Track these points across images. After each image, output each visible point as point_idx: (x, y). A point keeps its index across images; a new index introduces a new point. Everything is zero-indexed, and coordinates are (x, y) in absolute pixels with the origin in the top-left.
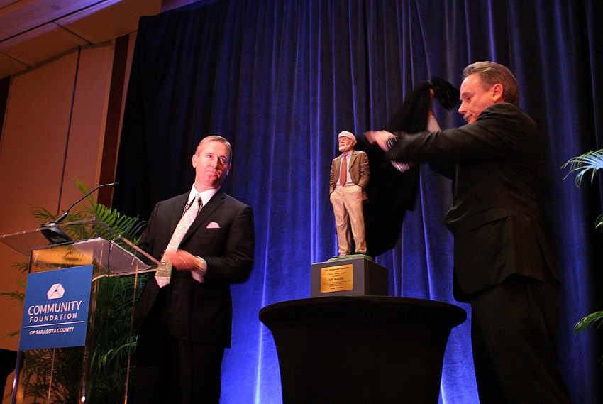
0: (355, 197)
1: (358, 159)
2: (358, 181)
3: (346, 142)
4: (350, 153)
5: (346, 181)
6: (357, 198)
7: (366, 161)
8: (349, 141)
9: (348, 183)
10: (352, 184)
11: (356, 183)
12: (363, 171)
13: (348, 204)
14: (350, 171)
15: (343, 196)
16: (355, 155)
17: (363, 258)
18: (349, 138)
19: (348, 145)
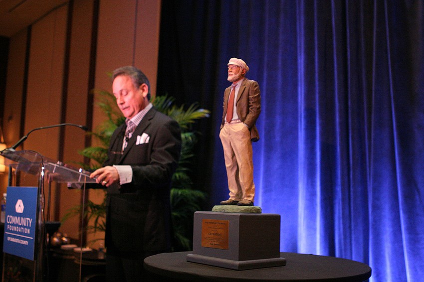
0: (241, 137)
1: (246, 91)
2: (245, 118)
3: (234, 70)
4: (239, 83)
5: (232, 118)
6: (242, 138)
7: (256, 92)
8: (238, 69)
9: (234, 120)
10: (238, 121)
11: (243, 120)
12: (252, 104)
13: (234, 144)
14: (236, 105)
15: (230, 134)
16: (244, 85)
17: (239, 214)
18: (237, 66)
19: (237, 74)
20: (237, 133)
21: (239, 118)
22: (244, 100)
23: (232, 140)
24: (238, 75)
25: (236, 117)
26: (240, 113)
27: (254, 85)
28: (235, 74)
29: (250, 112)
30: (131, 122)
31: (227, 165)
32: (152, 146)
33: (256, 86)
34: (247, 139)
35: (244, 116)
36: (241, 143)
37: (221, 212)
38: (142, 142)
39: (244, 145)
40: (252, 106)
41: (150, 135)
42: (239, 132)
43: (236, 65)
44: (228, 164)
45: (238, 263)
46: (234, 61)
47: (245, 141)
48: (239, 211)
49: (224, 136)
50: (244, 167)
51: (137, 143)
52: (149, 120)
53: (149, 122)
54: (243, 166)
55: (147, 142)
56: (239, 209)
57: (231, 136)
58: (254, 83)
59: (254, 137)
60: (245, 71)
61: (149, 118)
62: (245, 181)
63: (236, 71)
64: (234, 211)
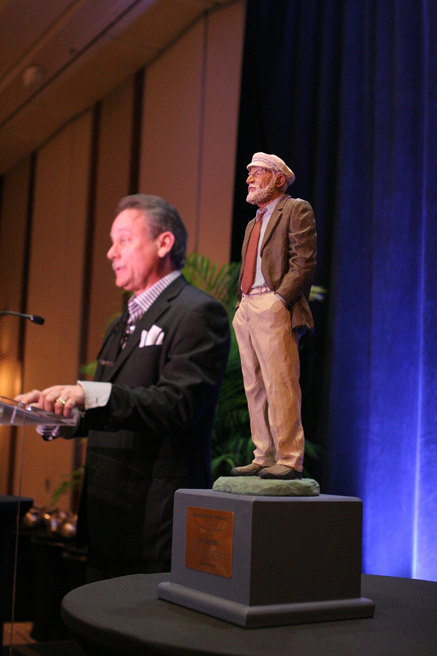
2: (280, 281)
5: (253, 282)
6: (272, 326)
7: (304, 224)
8: (268, 175)
9: (258, 287)
10: (264, 290)
11: (274, 287)
12: (294, 251)
13: (256, 340)
14: (261, 256)
15: (248, 320)
16: (281, 210)
17: (254, 499)
18: (266, 170)
19: (265, 186)
20: (261, 316)
21: (266, 282)
22: (278, 242)
23: (252, 330)
24: (267, 188)
25: (260, 280)
26: (269, 272)
27: (301, 209)
28: (261, 187)
29: (290, 270)
30: (136, 305)
31: (247, 388)
32: (168, 350)
33: (304, 211)
34: (283, 328)
35: (277, 277)
36: (269, 337)
37: (225, 491)
38: (149, 343)
39: (276, 342)
40: (295, 254)
41: (165, 329)
42: (264, 312)
43: (263, 168)
44: (249, 384)
45: (246, 610)
46: (260, 159)
47: (277, 334)
48: (257, 491)
49: (239, 323)
50: (276, 392)
51: (142, 345)
52: (169, 301)
53: (168, 305)
54: (274, 390)
55: (159, 342)
56: (258, 486)
57: (250, 322)
58: (299, 205)
59: (299, 324)
60: (283, 179)
61: (170, 297)
62: (279, 423)
63: (264, 180)
64: (249, 490)
